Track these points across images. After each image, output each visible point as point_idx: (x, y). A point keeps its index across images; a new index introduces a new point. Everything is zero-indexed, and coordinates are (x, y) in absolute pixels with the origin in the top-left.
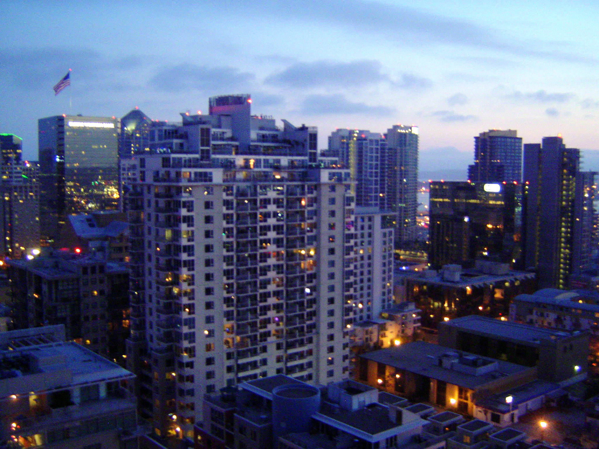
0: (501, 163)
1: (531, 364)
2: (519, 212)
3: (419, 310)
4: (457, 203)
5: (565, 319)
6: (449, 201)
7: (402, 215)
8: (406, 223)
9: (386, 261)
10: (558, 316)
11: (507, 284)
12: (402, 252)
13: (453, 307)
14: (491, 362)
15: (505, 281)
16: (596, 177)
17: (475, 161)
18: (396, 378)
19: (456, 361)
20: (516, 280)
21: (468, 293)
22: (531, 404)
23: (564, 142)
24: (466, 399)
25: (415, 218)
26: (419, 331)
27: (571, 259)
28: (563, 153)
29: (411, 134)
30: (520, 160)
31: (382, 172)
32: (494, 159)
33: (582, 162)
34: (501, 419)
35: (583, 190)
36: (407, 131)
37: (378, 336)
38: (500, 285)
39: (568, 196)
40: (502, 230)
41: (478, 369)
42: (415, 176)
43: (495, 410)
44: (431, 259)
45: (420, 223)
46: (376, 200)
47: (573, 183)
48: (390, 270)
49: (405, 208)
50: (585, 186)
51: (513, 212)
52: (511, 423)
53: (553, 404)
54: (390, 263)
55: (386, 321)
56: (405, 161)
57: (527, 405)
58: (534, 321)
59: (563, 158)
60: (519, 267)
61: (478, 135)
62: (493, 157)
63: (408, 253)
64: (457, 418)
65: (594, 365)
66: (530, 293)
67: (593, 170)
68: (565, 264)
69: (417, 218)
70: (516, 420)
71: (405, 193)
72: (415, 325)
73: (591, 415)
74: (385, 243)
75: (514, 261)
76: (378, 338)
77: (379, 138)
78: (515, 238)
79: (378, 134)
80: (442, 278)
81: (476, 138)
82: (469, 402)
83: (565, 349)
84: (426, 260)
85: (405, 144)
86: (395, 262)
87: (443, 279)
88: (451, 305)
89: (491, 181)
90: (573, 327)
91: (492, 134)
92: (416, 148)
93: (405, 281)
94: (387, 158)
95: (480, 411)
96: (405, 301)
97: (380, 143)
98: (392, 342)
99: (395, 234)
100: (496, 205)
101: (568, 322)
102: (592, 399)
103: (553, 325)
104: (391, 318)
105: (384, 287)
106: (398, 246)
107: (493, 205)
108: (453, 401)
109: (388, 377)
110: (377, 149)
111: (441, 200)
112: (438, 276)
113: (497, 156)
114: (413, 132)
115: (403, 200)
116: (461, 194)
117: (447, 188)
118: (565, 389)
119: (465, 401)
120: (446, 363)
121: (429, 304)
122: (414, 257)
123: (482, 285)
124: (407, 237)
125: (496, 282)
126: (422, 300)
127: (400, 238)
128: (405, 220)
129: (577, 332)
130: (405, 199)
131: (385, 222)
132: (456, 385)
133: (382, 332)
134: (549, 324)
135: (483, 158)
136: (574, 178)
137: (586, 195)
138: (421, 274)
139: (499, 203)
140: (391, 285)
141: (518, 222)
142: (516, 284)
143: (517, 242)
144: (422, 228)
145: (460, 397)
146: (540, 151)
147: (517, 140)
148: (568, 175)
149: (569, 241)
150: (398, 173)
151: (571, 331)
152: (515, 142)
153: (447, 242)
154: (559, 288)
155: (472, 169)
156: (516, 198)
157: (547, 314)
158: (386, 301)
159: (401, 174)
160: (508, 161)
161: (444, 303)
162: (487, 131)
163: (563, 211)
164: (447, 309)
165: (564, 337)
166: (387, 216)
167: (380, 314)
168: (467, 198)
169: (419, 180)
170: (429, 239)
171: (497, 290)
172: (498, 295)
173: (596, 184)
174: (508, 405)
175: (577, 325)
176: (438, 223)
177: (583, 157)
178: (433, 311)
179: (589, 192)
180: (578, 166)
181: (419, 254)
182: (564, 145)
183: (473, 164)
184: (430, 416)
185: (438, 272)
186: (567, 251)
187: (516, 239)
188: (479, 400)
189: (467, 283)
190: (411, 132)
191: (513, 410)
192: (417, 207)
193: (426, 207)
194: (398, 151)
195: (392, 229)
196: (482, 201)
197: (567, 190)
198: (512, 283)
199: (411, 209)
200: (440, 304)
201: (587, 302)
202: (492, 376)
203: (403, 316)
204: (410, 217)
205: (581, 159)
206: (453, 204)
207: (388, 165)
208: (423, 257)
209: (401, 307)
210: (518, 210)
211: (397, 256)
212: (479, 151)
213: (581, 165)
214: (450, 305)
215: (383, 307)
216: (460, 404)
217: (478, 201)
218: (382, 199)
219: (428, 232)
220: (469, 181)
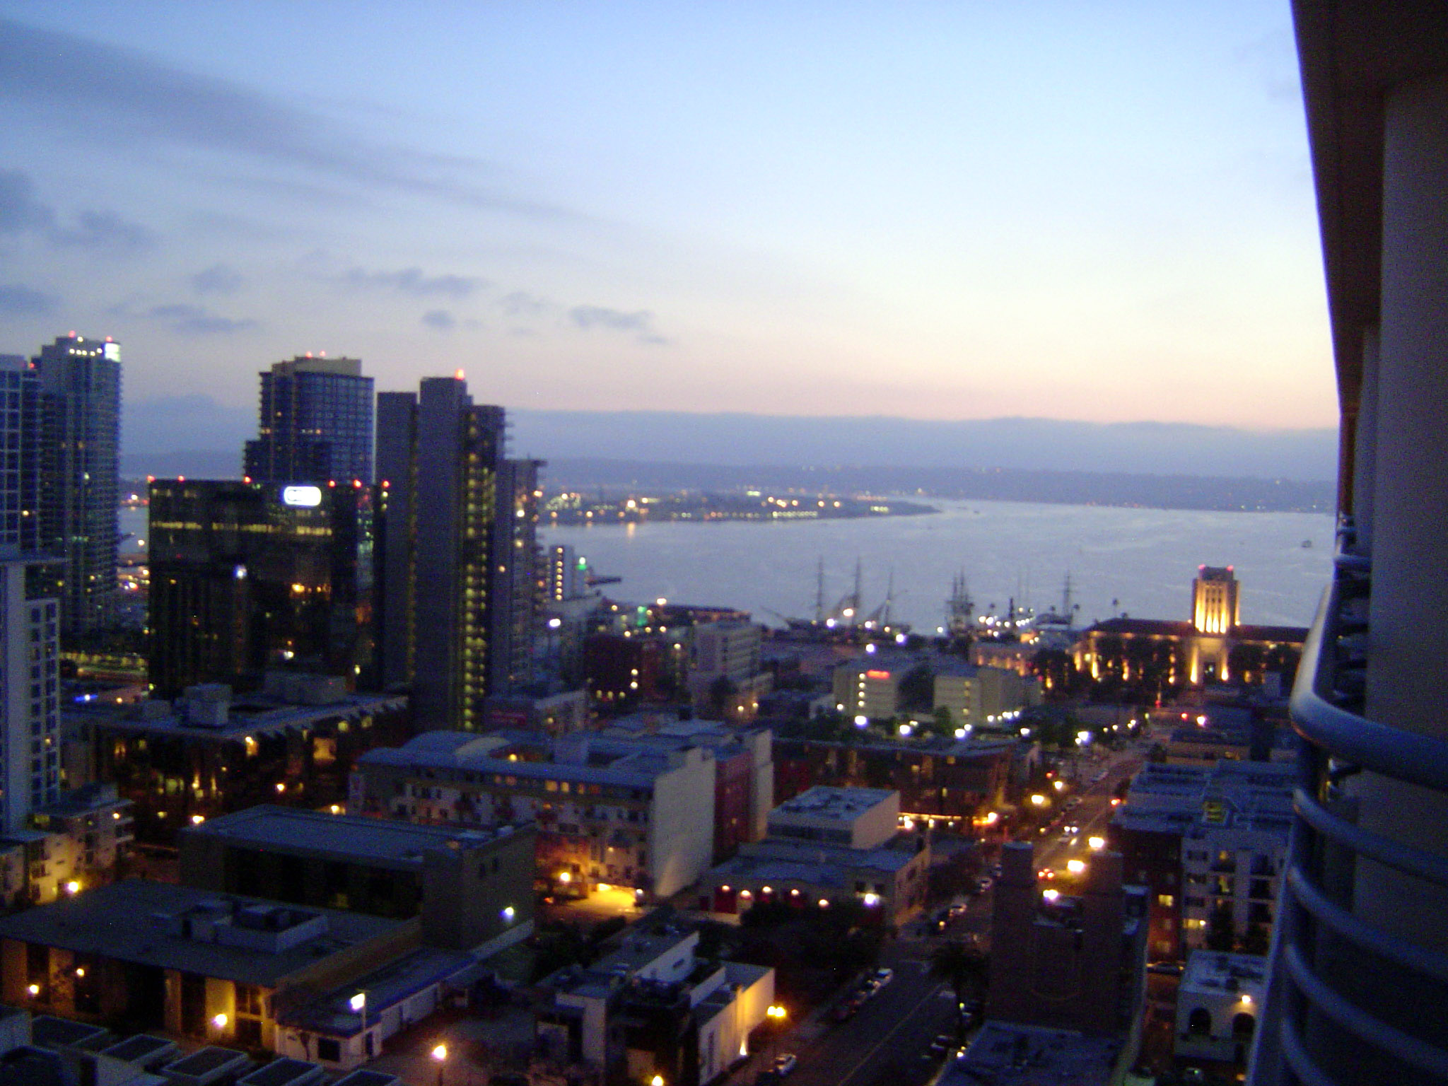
0: (322, 435)
1: (407, 914)
2: (366, 553)
3: (129, 802)
4: (219, 532)
5: (478, 800)
6: (199, 527)
7: (81, 563)
8: (92, 584)
9: (42, 680)
10: (464, 796)
11: (343, 726)
12: (83, 657)
13: (214, 788)
14: (310, 917)
15: (339, 719)
16: (540, 470)
17: (263, 431)
18: (77, 978)
19: (226, 920)
20: (363, 714)
21: (249, 753)
22: (412, 1007)
23: (469, 391)
24: (256, 1010)
25: (114, 572)
26: (131, 854)
27: (487, 660)
28: (468, 415)
29: (102, 361)
30: (367, 429)
31: (28, 456)
32: (307, 428)
33: (511, 438)
34: (342, 1050)
35: (513, 501)
36: (93, 354)
37: (26, 874)
38: (325, 729)
39: (478, 515)
40: (328, 598)
41: (282, 935)
42: (114, 467)
43: (326, 1031)
44: (155, 672)
45: (126, 582)
46: (12, 526)
47: (490, 485)
48: (50, 705)
49: (87, 545)
50: (518, 492)
51: (353, 552)
52: (366, 1058)
53: (463, 1002)
54: (50, 686)
55: (45, 835)
56: (88, 430)
57: (401, 1009)
58: (409, 810)
59: (468, 429)
60: (371, 684)
61: (268, 368)
62: (302, 421)
63: (96, 658)
64: (235, 1062)
65: (550, 900)
66: (399, 744)
67: (535, 455)
68: (475, 672)
69: (119, 570)
70: (377, 1049)
71: (88, 508)
72: (119, 841)
73: (549, 1018)
74: (35, 636)
75: (358, 670)
76: (26, 881)
77: (19, 369)
78: (360, 615)
79: (19, 359)
80: (185, 719)
81: (264, 375)
82: (264, 1019)
83: (482, 871)
84: (143, 677)
85: (87, 384)
86: (63, 684)
87: (186, 722)
88: (210, 785)
89: (299, 481)
90: (497, 819)
91: (300, 368)
92: (116, 393)
93: (92, 732)
94: (39, 420)
95: (290, 1038)
96: (92, 781)
97: (22, 379)
98: (61, 885)
99: (63, 614)
100: (314, 537)
101: (485, 807)
102: (546, 982)
103: (453, 816)
104: (58, 827)
105: (36, 747)
106: (70, 642)
107: (305, 535)
108: (222, 1020)
109: (57, 976)
110: (14, 396)
111: (179, 525)
112: (173, 714)
113: (315, 419)
114: (108, 356)
115: (82, 527)
116: (230, 510)
117: (195, 496)
118: (485, 962)
119: (254, 1017)
120: (202, 928)
121: (154, 784)
122: (114, 668)
123: (283, 732)
124: (94, 620)
125: (318, 724)
126: (136, 776)
127: (76, 623)
128: (88, 577)
129: (506, 830)
130: (88, 523)
131: (37, 583)
132: (228, 979)
133: (36, 865)
134: (444, 813)
135: (282, 424)
136: (494, 475)
137: (521, 513)
138: (132, 712)
139: (319, 532)
140: (53, 743)
141: (366, 578)
142: (365, 725)
143: (363, 624)
144: (131, 596)
145: (240, 1007)
146: (414, 409)
147: (362, 384)
148: (480, 465)
149: (484, 619)
150: (70, 457)
151: (493, 829)
152: (357, 388)
153: (196, 629)
154: (463, 729)
155: (255, 451)
156: (360, 521)
157: (439, 792)
158: (44, 783)
159: (77, 461)
160: (339, 433)
161: (192, 781)
162: (290, 358)
163: (468, 551)
164: (200, 794)
165: (479, 841)
166: (42, 566)
167: (30, 818)
168: (243, 520)
169: (125, 476)
170: (150, 624)
171: (319, 742)
172: (322, 752)
173: (541, 487)
174: (358, 1014)
175: (506, 814)
176: (173, 581)
177: (512, 425)
178: (164, 802)
179: (527, 507)
180: (502, 445)
181: (125, 661)
182: (470, 398)
183: (257, 438)
184: (168, 1062)
185: (173, 702)
186: (480, 642)
187: (360, 618)
188: (286, 1012)
189: (245, 727)
190: (103, 354)
191: (369, 1025)
192: (117, 542)
193: (141, 543)
194: (70, 402)
195: (56, 601)
196: (279, 528)
197: (479, 502)
198: (354, 723)
199: (102, 549)
200: (182, 783)
201: (527, 759)
202: (315, 950)
203: (88, 818)
204: (100, 569)
205: (508, 431)
206: (207, 533)
207: (44, 437)
208: (137, 669)
209: (81, 798)
210: (366, 548)
211: (69, 669)
212: (272, 406)
213: (508, 444)
214: (205, 785)
215: (36, 800)
216: (241, 1024)
217: (270, 529)
218: (28, 522)
219: (146, 604)
220: (247, 479)
